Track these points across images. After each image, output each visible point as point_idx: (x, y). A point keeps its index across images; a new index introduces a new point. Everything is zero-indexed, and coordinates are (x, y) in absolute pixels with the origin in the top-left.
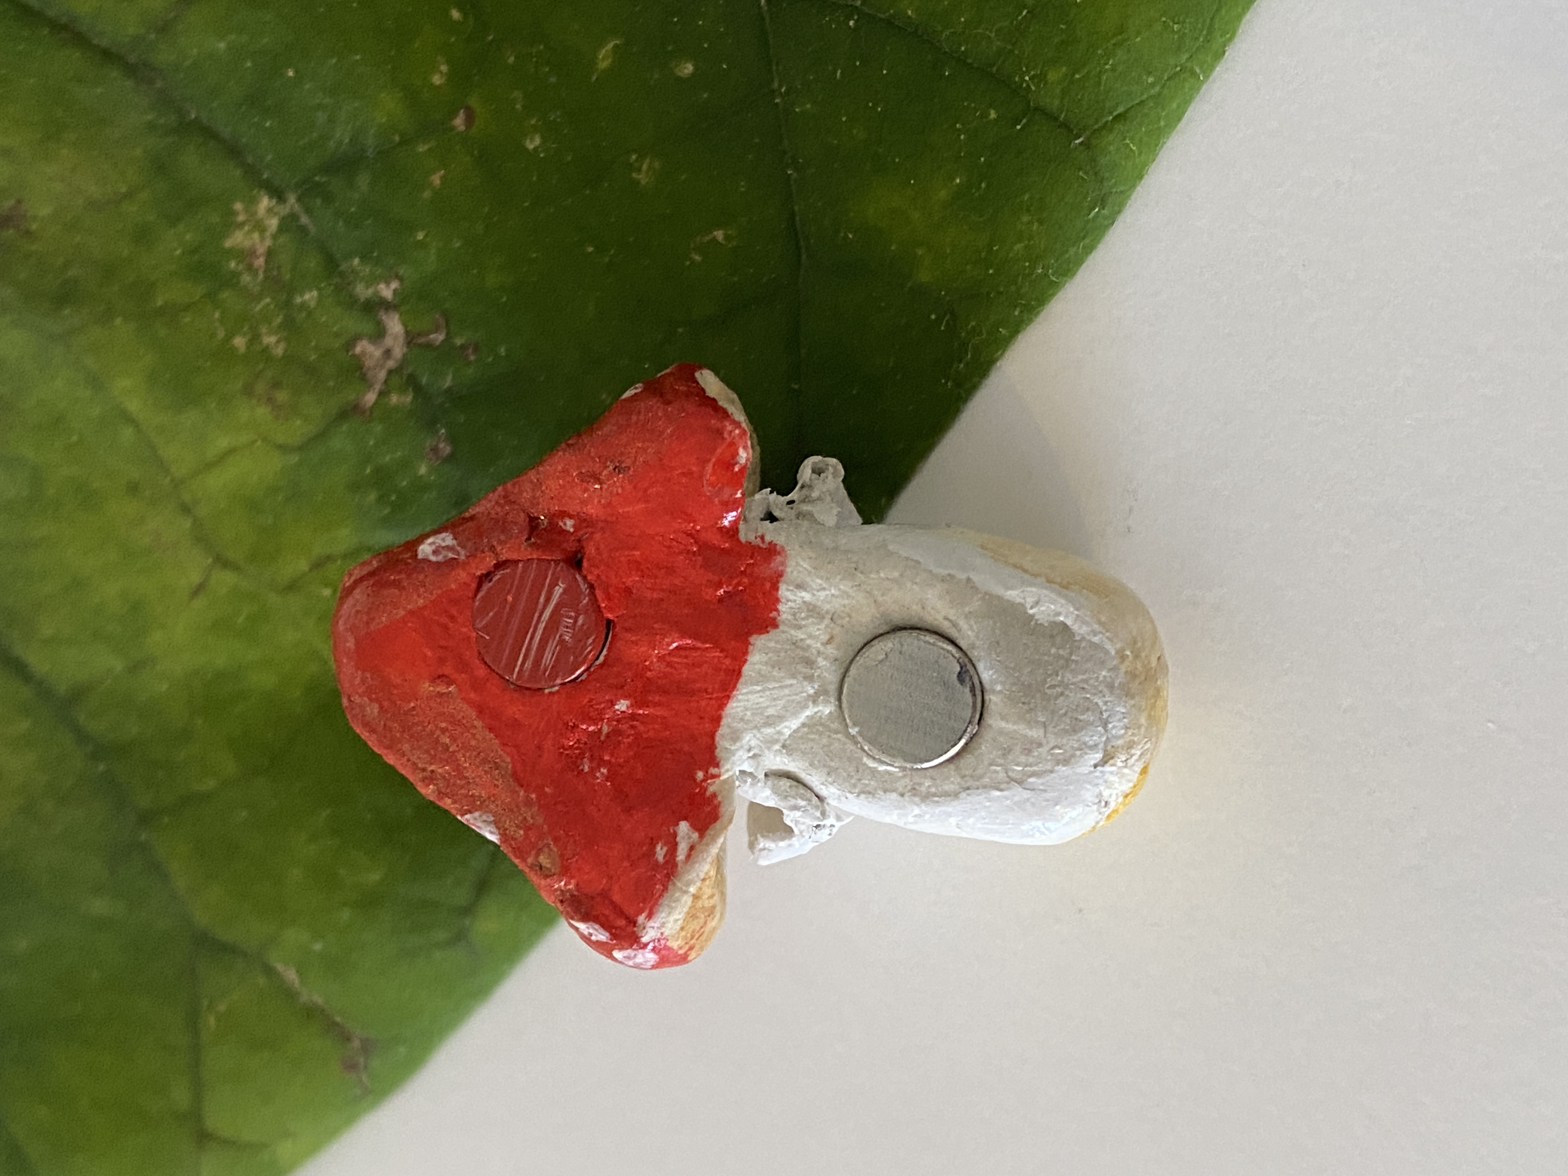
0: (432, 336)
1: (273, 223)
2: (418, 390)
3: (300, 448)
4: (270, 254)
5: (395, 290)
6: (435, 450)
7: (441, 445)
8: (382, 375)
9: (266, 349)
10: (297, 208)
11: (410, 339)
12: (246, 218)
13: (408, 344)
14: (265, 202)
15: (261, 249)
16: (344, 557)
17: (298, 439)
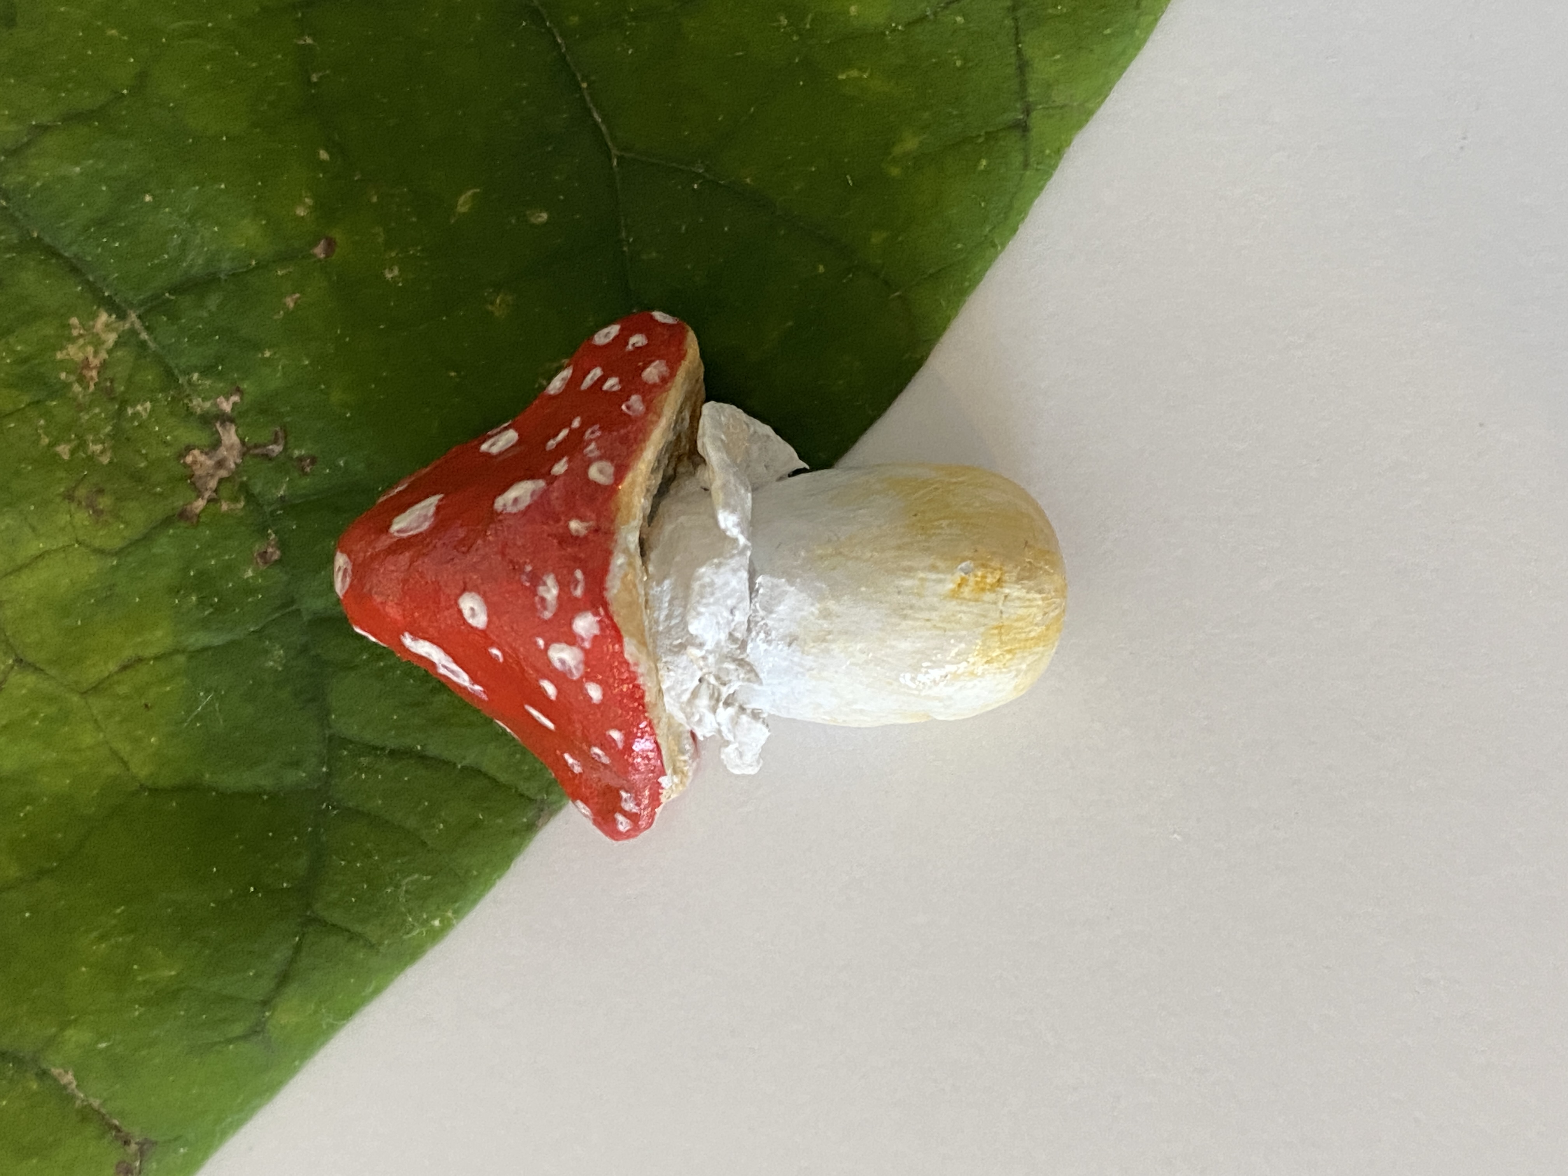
0: (271, 447)
1: (111, 338)
2: (251, 498)
3: (119, 553)
4: (103, 367)
5: (234, 403)
6: (263, 555)
7: (270, 550)
8: (213, 484)
9: (91, 458)
10: (138, 325)
11: (246, 449)
12: (82, 332)
13: (243, 455)
14: (103, 317)
15: (95, 362)
16: (156, 658)
17: (117, 543)
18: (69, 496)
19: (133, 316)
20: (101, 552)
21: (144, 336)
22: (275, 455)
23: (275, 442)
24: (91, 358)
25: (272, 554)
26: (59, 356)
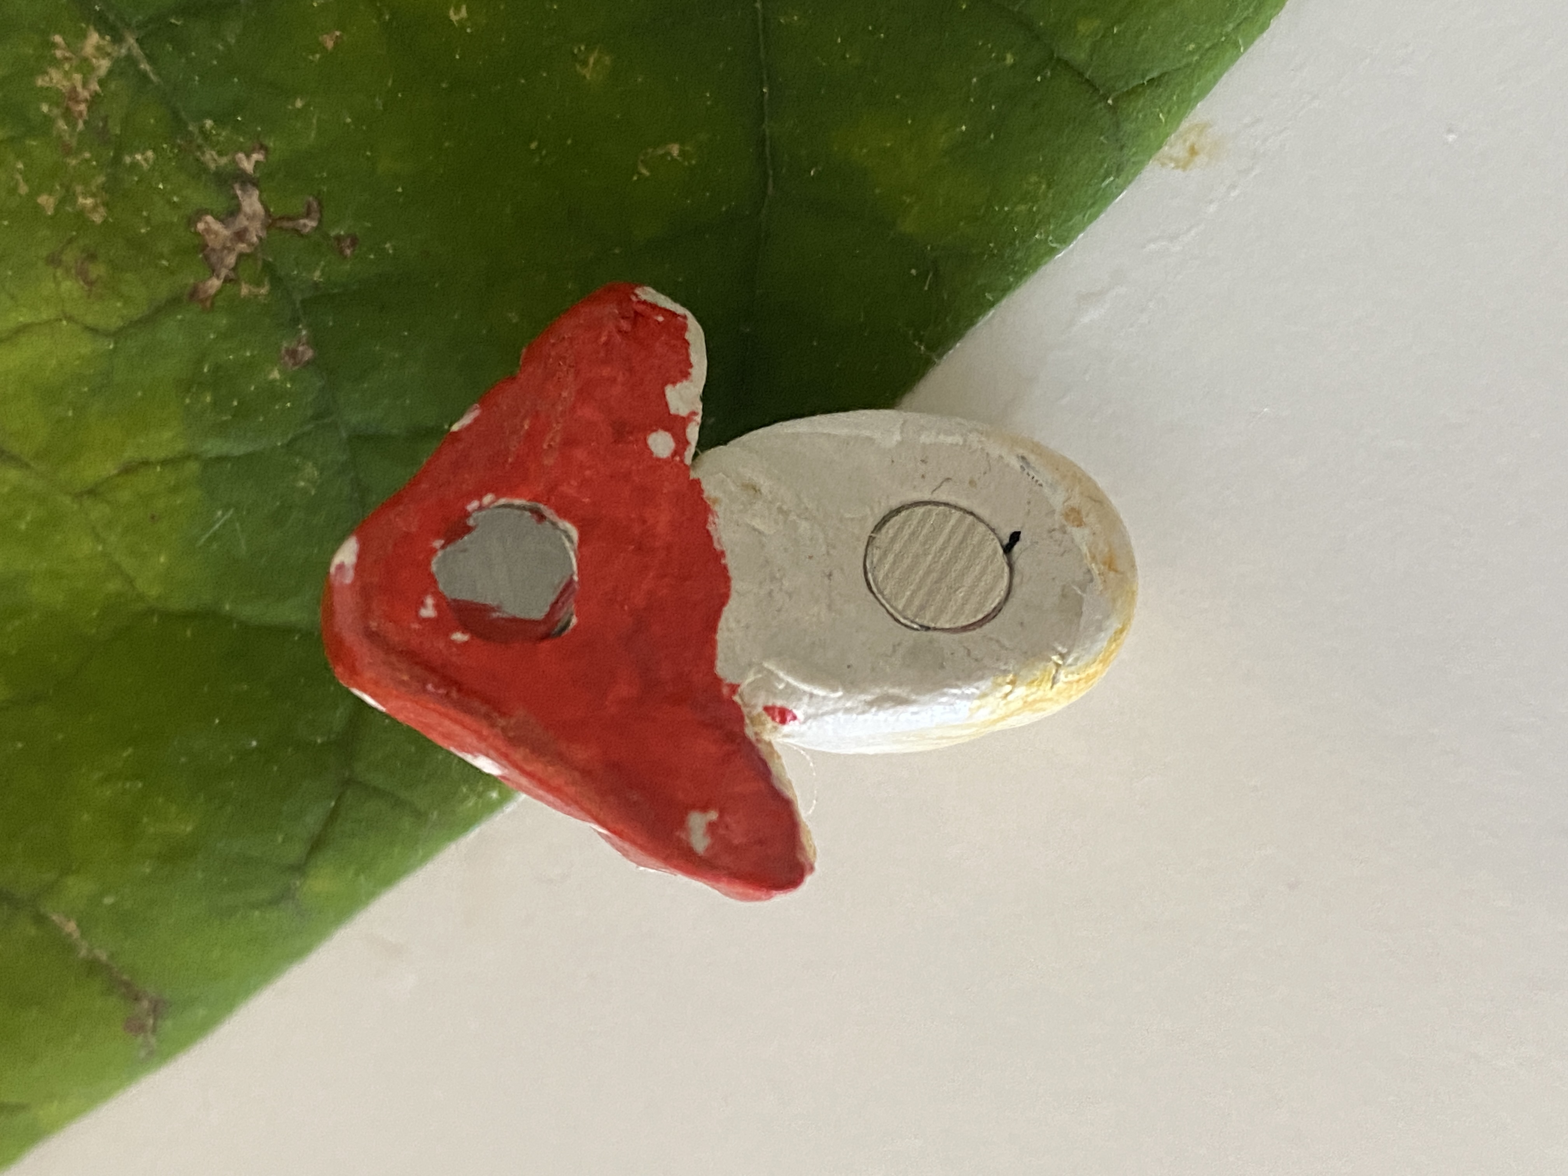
0: (302, 221)
1: (104, 65)
2: (277, 281)
3: (117, 335)
4: (94, 101)
5: (257, 162)
6: (293, 353)
7: (301, 349)
8: (231, 260)
9: (81, 214)
10: (137, 51)
11: (271, 222)
12: (67, 54)
13: (268, 227)
14: (94, 38)
15: (85, 94)
16: (164, 463)
17: (115, 323)
18: (54, 260)
19: (131, 41)
20: (94, 331)
21: (144, 66)
22: (307, 230)
23: (308, 215)
24: (79, 89)
25: (303, 353)
26: (40, 82)
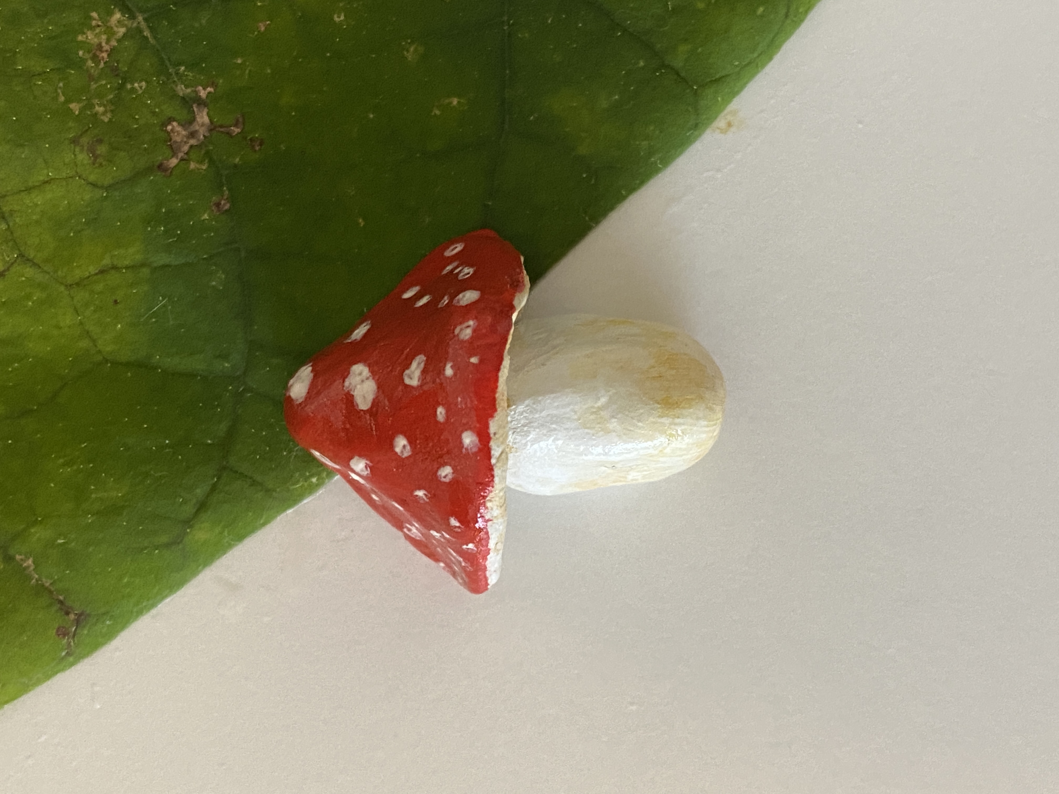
0: (232, 128)
1: (122, 30)
2: (212, 162)
3: (108, 188)
4: (112, 52)
5: (209, 93)
6: (218, 205)
7: (223, 202)
8: (186, 148)
9: (96, 116)
10: (143, 25)
11: (212, 128)
12: (100, 23)
13: (211, 130)
14: (118, 16)
15: (106, 47)
16: (127, 268)
17: (108, 181)
18: (75, 141)
19: (140, 18)
20: (94, 185)
21: (147, 33)
22: (234, 134)
23: (236, 125)
24: (104, 44)
25: (225, 204)
26: (80, 38)
